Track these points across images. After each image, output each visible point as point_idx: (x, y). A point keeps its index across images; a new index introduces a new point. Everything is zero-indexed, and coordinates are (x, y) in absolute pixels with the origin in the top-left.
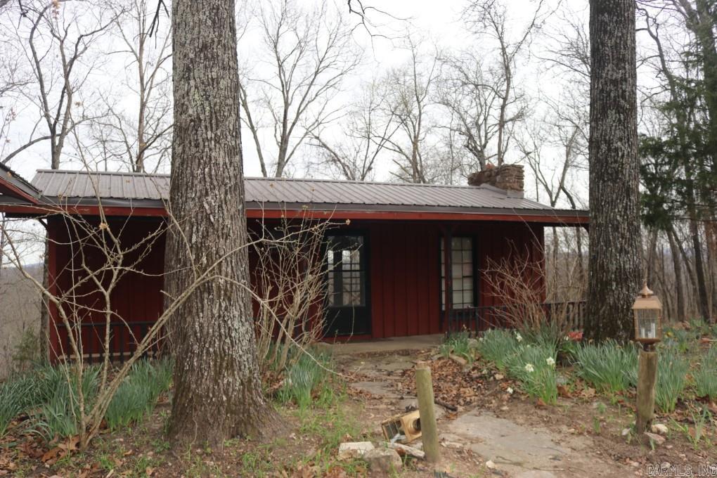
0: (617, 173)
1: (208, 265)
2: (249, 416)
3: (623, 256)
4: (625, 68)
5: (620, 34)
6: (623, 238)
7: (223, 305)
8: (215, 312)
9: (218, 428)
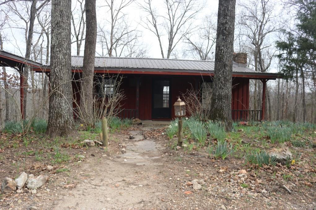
0: (221, 59)
1: (55, 87)
2: (65, 131)
3: (221, 90)
4: (227, 18)
5: (226, 5)
6: (221, 83)
7: (59, 99)
8: (57, 101)
9: (55, 133)
